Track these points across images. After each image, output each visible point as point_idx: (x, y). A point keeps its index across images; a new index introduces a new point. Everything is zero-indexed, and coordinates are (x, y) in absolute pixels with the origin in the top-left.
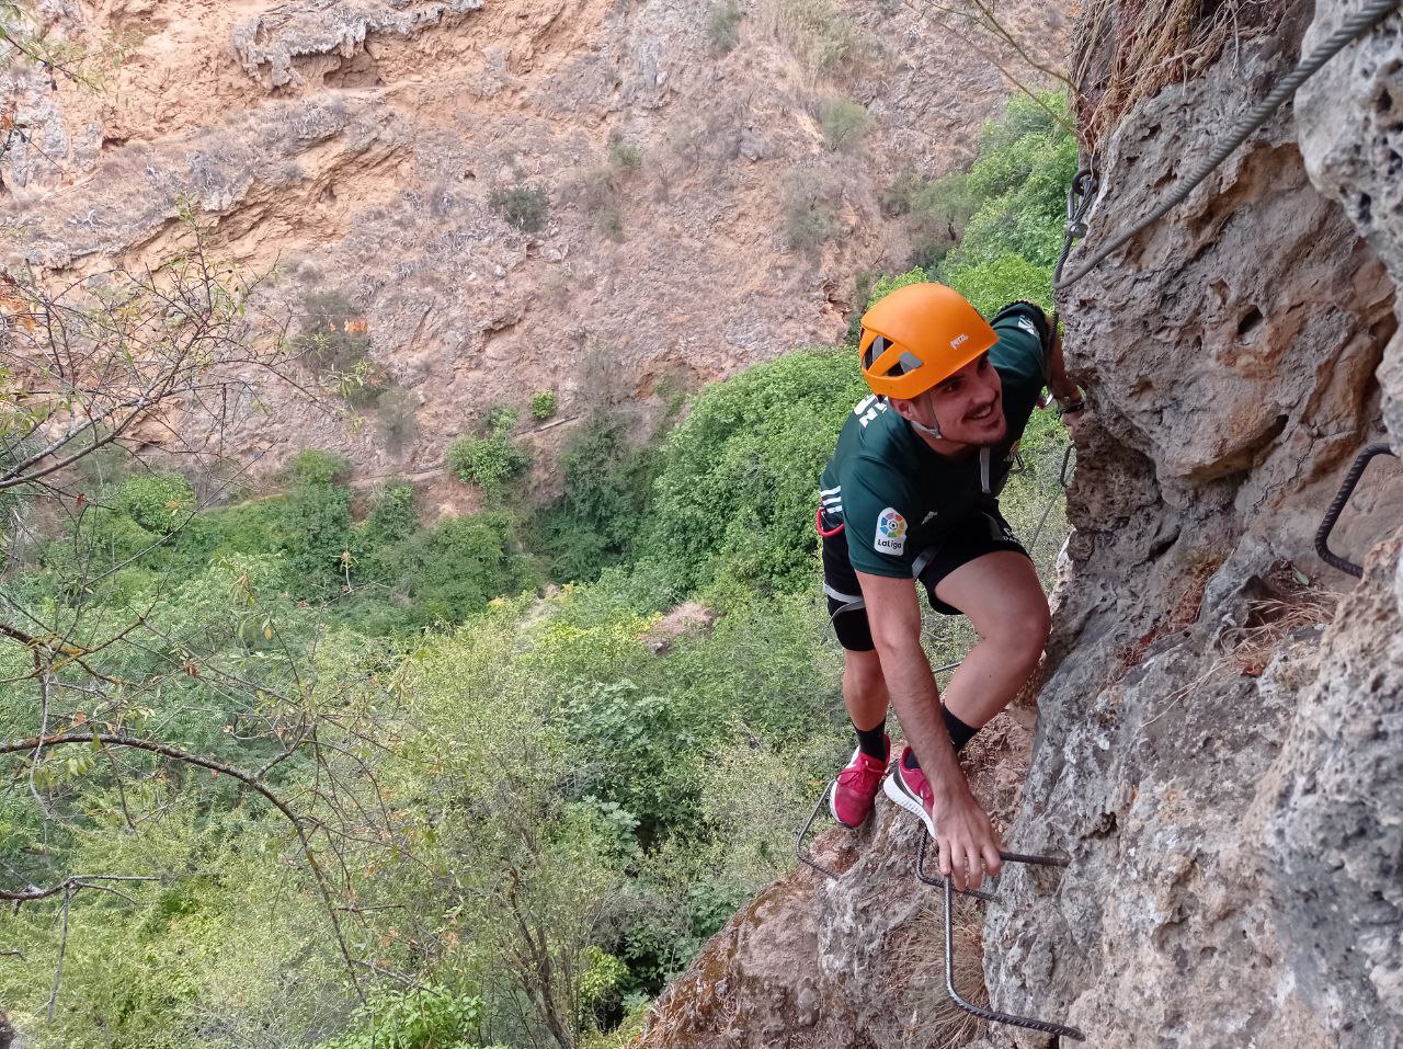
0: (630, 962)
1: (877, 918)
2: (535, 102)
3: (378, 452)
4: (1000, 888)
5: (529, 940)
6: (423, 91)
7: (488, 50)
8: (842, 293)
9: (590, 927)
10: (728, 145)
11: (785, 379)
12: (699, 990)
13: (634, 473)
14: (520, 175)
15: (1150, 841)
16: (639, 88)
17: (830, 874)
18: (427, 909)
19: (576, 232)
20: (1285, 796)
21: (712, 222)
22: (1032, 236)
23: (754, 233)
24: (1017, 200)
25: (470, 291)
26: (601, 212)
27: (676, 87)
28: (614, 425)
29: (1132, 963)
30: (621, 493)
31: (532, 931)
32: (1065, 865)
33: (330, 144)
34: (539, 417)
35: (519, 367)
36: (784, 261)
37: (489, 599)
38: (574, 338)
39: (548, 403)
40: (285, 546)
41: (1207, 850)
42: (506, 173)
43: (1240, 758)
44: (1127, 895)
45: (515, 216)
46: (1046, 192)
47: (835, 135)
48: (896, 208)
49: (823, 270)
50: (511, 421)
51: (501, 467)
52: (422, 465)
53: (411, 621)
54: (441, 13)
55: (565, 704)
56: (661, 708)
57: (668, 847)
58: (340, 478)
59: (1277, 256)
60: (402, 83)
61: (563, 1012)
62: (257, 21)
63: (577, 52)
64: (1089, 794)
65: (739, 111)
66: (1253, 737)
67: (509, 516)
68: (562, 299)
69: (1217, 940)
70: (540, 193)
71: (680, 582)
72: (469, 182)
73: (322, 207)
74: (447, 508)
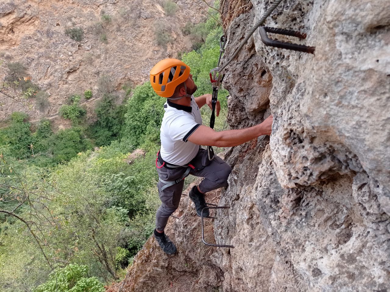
0: (129, 250)
1: (189, 227)
2: (77, 2)
3: (37, 111)
4: (217, 215)
5: (99, 247)
9: (117, 242)
10: (137, 14)
12: (145, 252)
13: (118, 113)
14: (74, 24)
15: (245, 200)
17: (177, 218)
18: (68, 243)
19: (93, 41)
20: (257, 188)
21: (134, 37)
23: (147, 40)
24: (219, 30)
25: (62, 60)
26: (100, 35)
28: (111, 99)
29: (242, 228)
30: (115, 119)
31: (100, 245)
32: (229, 208)
33: (10, 15)
34: (87, 98)
35: (79, 83)
36: (157, 49)
37: (77, 153)
38: (96, 74)
39: (89, 93)
40: (10, 142)
42: (69, 24)
44: (240, 213)
45: (74, 37)
47: (168, 11)
48: (187, 33)
49: (168, 51)
50: (79, 99)
51: (77, 113)
52: (52, 114)
53: (53, 161)
55: (104, 181)
56: (132, 179)
57: (137, 217)
58: (26, 120)
61: (111, 266)
64: (233, 190)
65: (139, 4)
67: (81, 128)
68: (91, 62)
69: (259, 221)
70: (81, 29)
71: (135, 143)
72: (58, 27)
73: (10, 36)
74: (61, 127)
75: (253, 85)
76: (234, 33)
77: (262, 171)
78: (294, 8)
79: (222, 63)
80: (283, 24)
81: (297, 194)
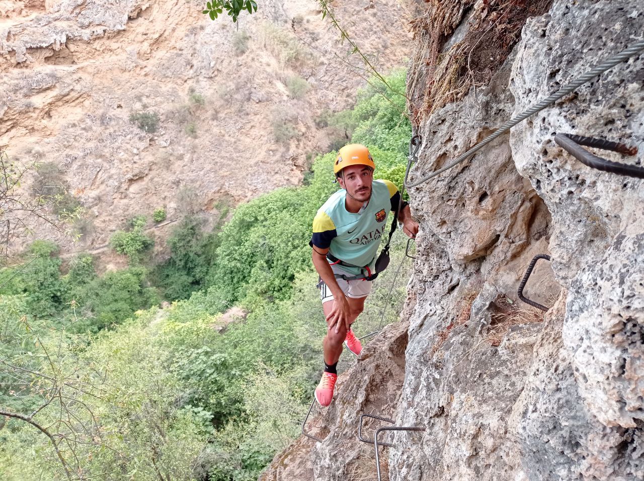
1: (340, 459)
2: (152, 73)
4: (395, 441)
5: (162, 480)
6: (96, 67)
7: (129, 49)
8: (300, 162)
9: (192, 470)
10: (245, 95)
11: (276, 201)
13: (205, 246)
14: (145, 106)
15: (461, 420)
16: (202, 68)
17: (317, 440)
19: (173, 133)
20: (525, 413)
21: (239, 130)
22: (381, 138)
23: (259, 134)
24: (374, 122)
25: (121, 161)
26: (185, 124)
27: (220, 68)
28: (194, 223)
29: (457, 474)
30: (199, 256)
31: (163, 475)
32: (424, 430)
33: (48, 92)
34: (157, 221)
35: (146, 197)
36: (273, 147)
37: (134, 311)
38: (174, 183)
39: (161, 214)
40: (25, 290)
41: (485, 423)
42: (138, 106)
43: (494, 382)
44: (454, 444)
45: (143, 126)
46: (385, 119)
47: (293, 92)
48: (322, 125)
49: (291, 151)
50: (143, 223)
51: (139, 246)
52: (97, 246)
53: (92, 324)
54: (105, 31)
56: (223, 359)
57: (229, 427)
58: (54, 254)
59: (493, 171)
60: (85, 64)
62: (7, 30)
63: (172, 51)
64: (432, 398)
65: (249, 80)
66: (498, 373)
67: (144, 269)
68: (167, 165)
69: (491, 461)
70: (155, 115)
71: (230, 297)
72: (119, 109)
73: (45, 122)
74: (111, 267)
75: (464, 215)
76: (435, 133)
77: (538, 383)
78: (612, 103)
79: (412, 179)
80: (588, 129)
81: (622, 435)
